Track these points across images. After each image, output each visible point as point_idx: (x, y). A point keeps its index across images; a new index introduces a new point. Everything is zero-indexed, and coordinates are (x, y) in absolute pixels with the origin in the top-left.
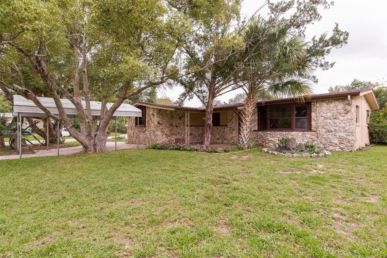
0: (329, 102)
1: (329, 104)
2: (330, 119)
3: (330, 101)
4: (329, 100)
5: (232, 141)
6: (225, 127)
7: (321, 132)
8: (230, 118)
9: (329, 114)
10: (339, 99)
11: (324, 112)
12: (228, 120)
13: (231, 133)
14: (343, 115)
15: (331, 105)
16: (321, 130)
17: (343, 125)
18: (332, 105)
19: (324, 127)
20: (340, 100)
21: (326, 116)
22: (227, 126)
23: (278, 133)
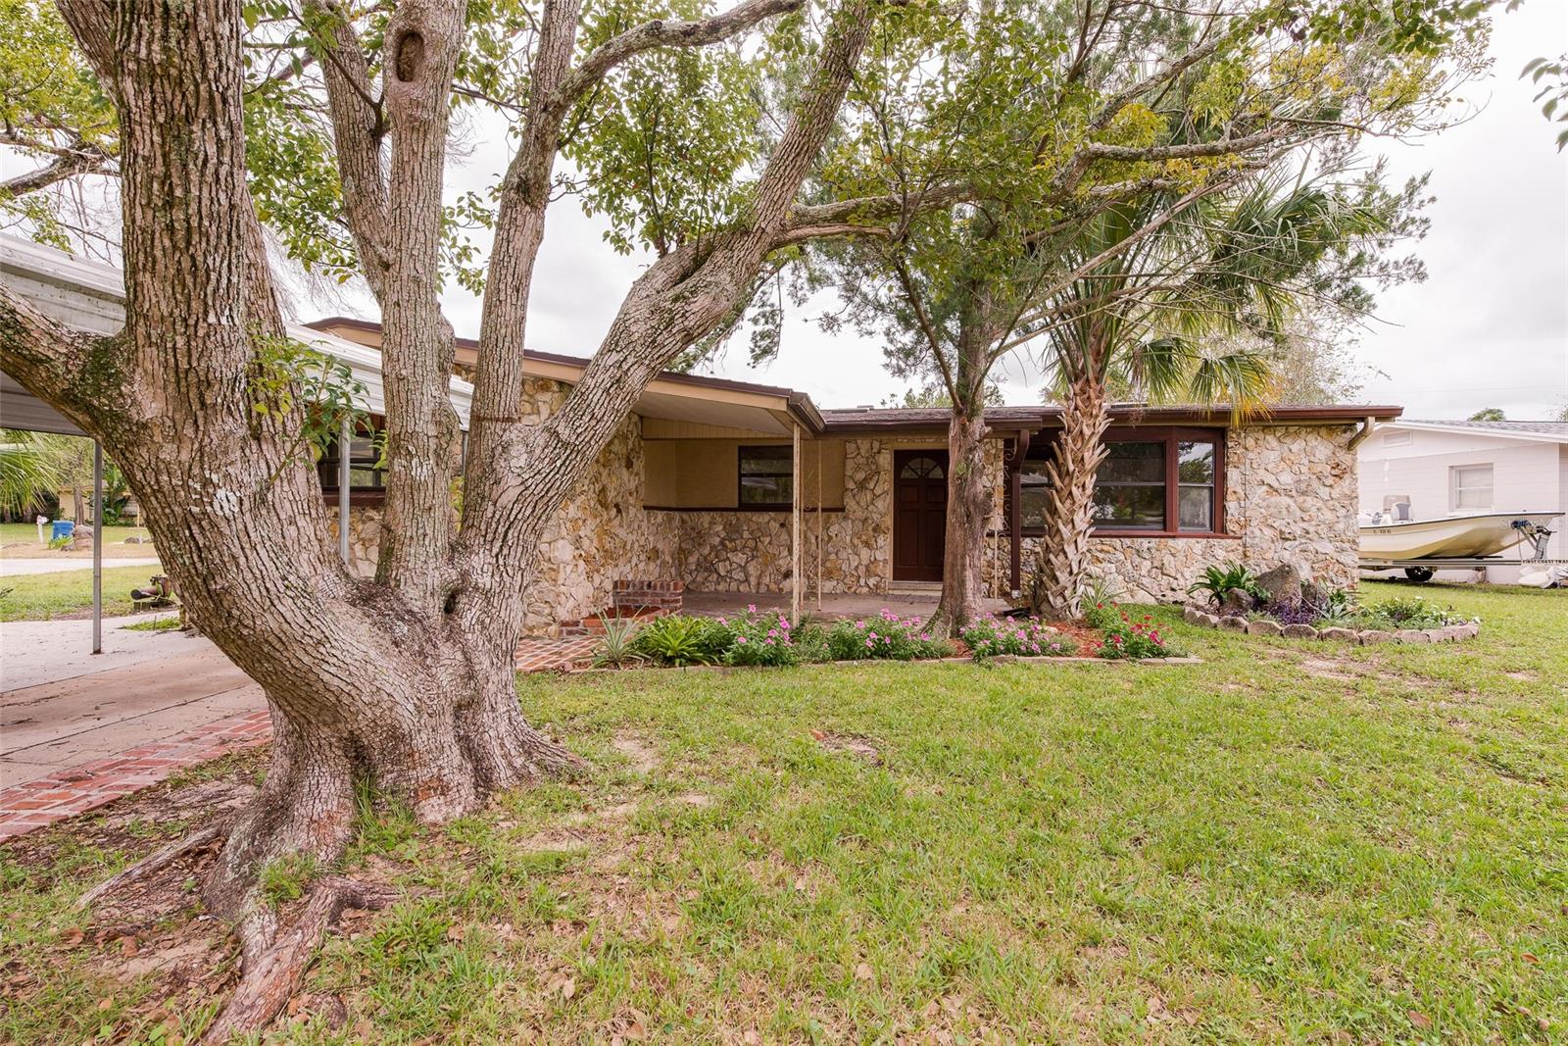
0: (1287, 434)
1: (1288, 440)
2: (1287, 493)
3: (1292, 429)
4: (1287, 427)
5: (872, 582)
6: (833, 515)
7: (1257, 540)
8: (861, 476)
9: (1287, 478)
10: (1321, 426)
11: (1269, 467)
12: (851, 485)
13: (867, 544)
14: (1328, 482)
15: (1295, 447)
16: (1257, 532)
17: (1329, 516)
18: (1297, 446)
19: (1270, 522)
20: (1323, 431)
21: (1276, 485)
22: (842, 510)
23: (1117, 542)
